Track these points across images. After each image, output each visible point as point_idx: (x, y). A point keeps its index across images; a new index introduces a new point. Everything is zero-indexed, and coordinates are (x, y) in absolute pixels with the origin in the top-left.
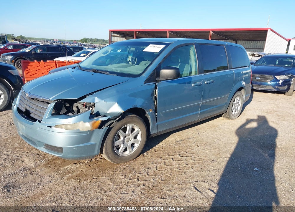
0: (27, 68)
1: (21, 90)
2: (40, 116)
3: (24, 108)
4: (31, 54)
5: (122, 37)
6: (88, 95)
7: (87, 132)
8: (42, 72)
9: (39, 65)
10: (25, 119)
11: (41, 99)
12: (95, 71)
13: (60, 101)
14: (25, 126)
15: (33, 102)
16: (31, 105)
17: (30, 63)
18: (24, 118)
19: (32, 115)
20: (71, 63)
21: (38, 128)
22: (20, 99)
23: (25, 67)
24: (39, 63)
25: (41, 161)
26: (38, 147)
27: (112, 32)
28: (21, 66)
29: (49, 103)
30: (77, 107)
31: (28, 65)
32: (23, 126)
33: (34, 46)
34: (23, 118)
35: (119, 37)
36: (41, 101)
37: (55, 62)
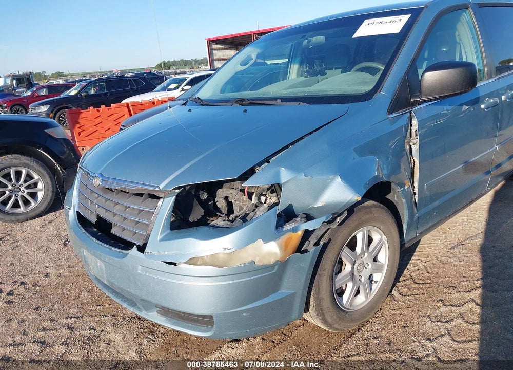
0: (78, 123)
1: (80, 171)
2: (136, 233)
3: (92, 213)
4: (81, 98)
5: (230, 48)
6: (260, 164)
7: (272, 266)
8: (106, 127)
9: (98, 114)
10: (99, 242)
11: (135, 188)
12: (241, 102)
13: (187, 188)
14: (103, 261)
15: (114, 197)
16: (109, 205)
17: (81, 113)
18: (97, 241)
19: (114, 231)
20: (156, 104)
21: (140, 267)
22: (81, 193)
23: (75, 122)
24: (98, 111)
25: (150, 336)
26: (144, 312)
27: (211, 42)
28: (67, 122)
29: (159, 198)
30: (226, 198)
31: (78, 118)
32: (99, 261)
33: (84, 84)
34: (94, 239)
35: (225, 49)
36: (134, 194)
37: (126, 105)
